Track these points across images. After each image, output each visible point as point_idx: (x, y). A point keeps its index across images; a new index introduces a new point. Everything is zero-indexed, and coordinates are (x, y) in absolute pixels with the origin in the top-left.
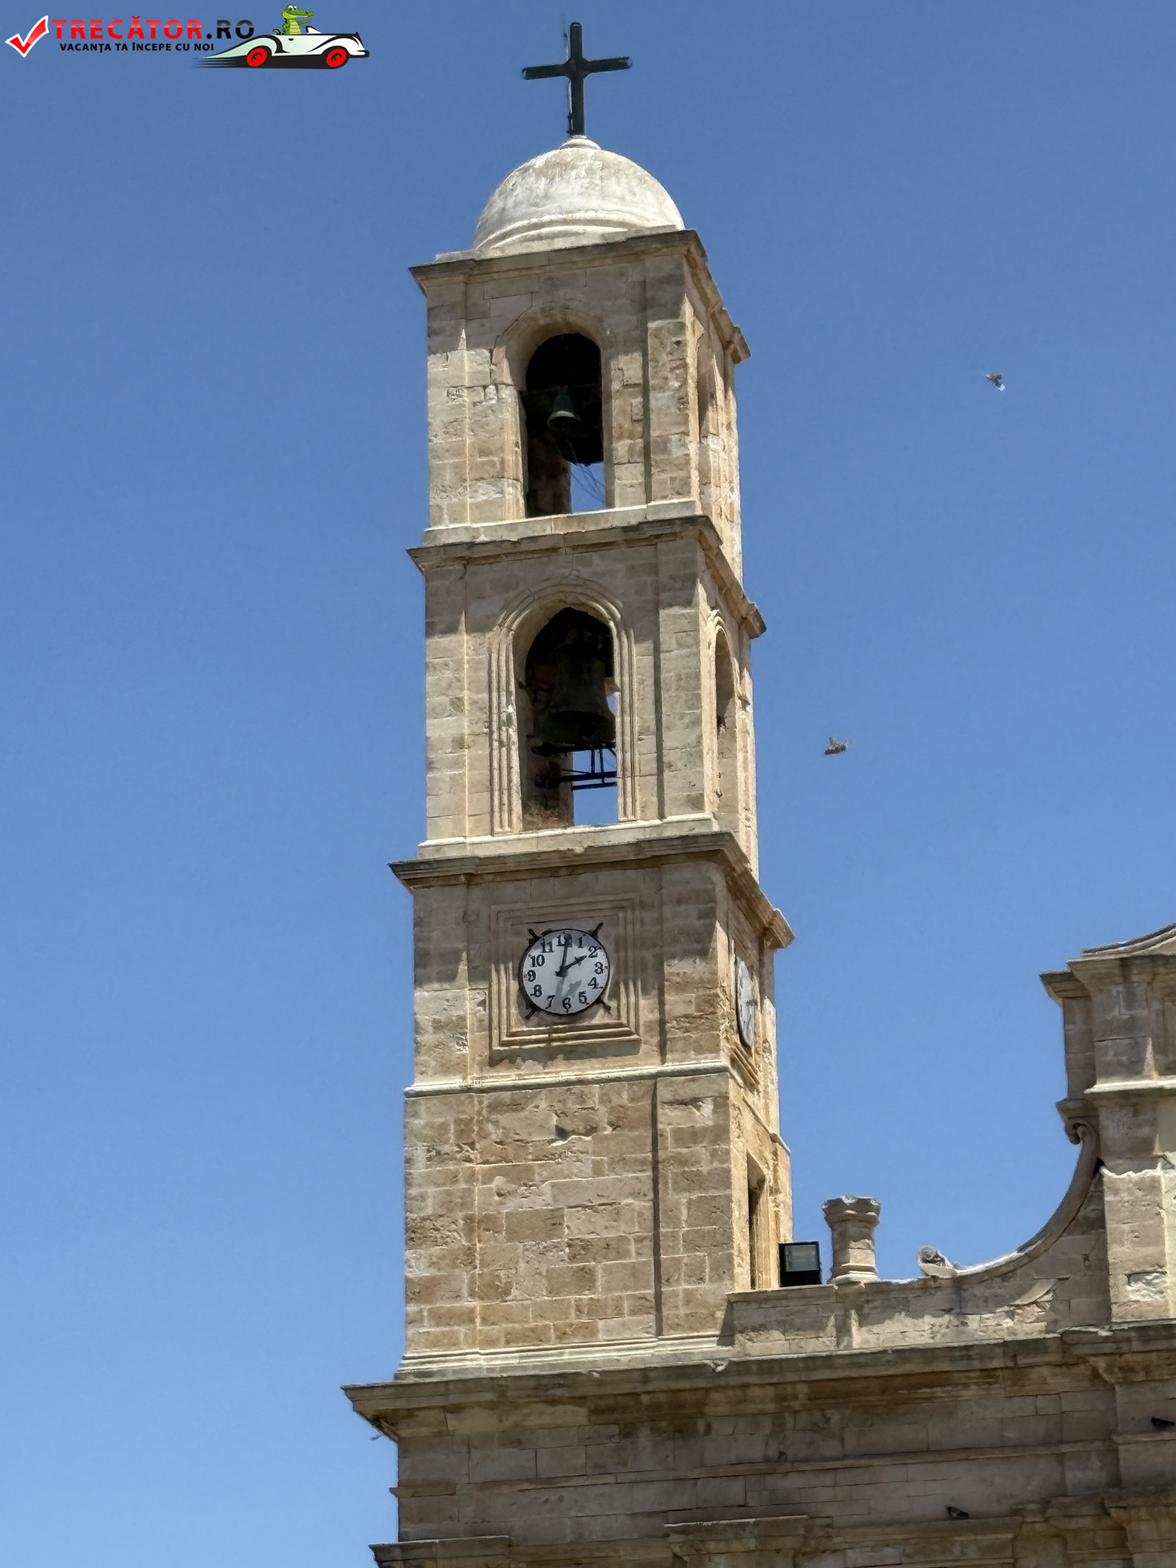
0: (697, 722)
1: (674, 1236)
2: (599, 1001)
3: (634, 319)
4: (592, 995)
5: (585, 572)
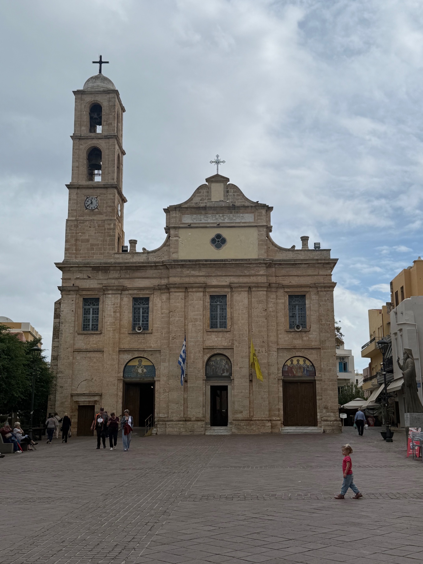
0: (114, 167)
1: (106, 244)
2: (97, 208)
3: (107, 103)
4: (96, 207)
5: (98, 142)
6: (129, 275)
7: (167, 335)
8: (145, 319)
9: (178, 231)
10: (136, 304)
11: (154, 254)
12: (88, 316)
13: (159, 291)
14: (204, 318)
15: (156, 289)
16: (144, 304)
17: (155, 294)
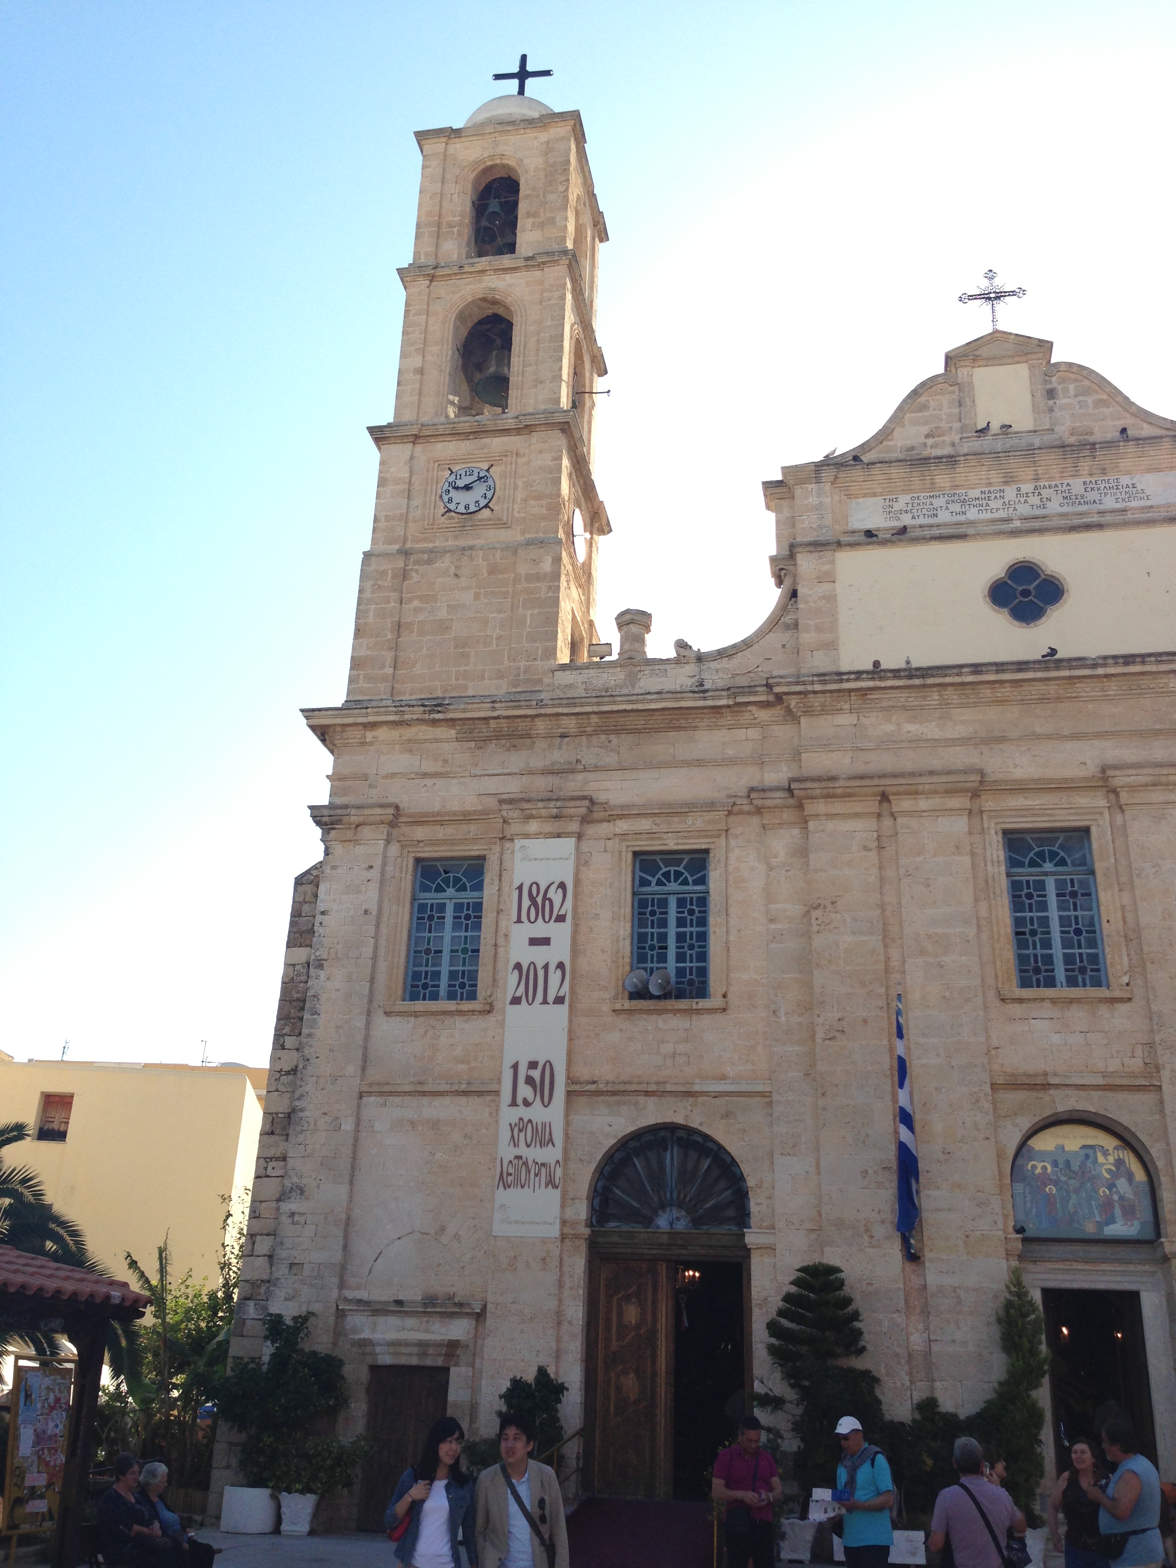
2: (486, 506)
3: (540, 161)
4: (483, 503)
6: (618, 753)
7: (799, 1020)
8: (691, 947)
9: (833, 562)
10: (649, 884)
11: (725, 663)
12: (433, 934)
13: (755, 821)
14: (984, 937)
15: (741, 813)
16: (685, 882)
17: (736, 836)
